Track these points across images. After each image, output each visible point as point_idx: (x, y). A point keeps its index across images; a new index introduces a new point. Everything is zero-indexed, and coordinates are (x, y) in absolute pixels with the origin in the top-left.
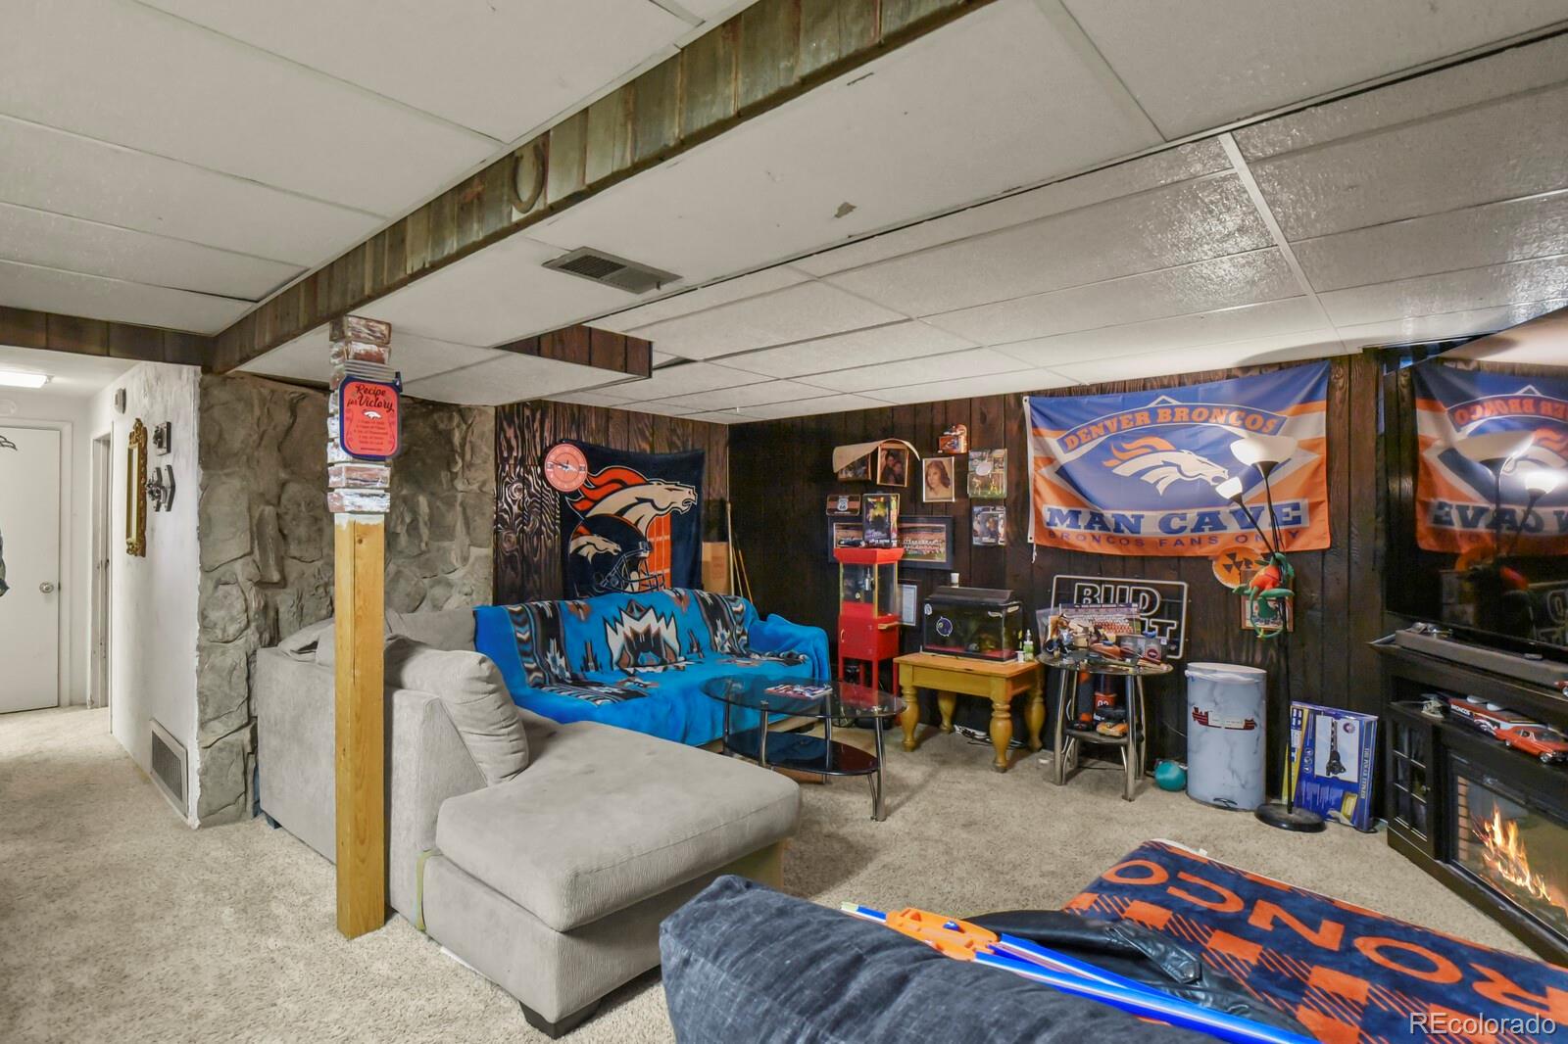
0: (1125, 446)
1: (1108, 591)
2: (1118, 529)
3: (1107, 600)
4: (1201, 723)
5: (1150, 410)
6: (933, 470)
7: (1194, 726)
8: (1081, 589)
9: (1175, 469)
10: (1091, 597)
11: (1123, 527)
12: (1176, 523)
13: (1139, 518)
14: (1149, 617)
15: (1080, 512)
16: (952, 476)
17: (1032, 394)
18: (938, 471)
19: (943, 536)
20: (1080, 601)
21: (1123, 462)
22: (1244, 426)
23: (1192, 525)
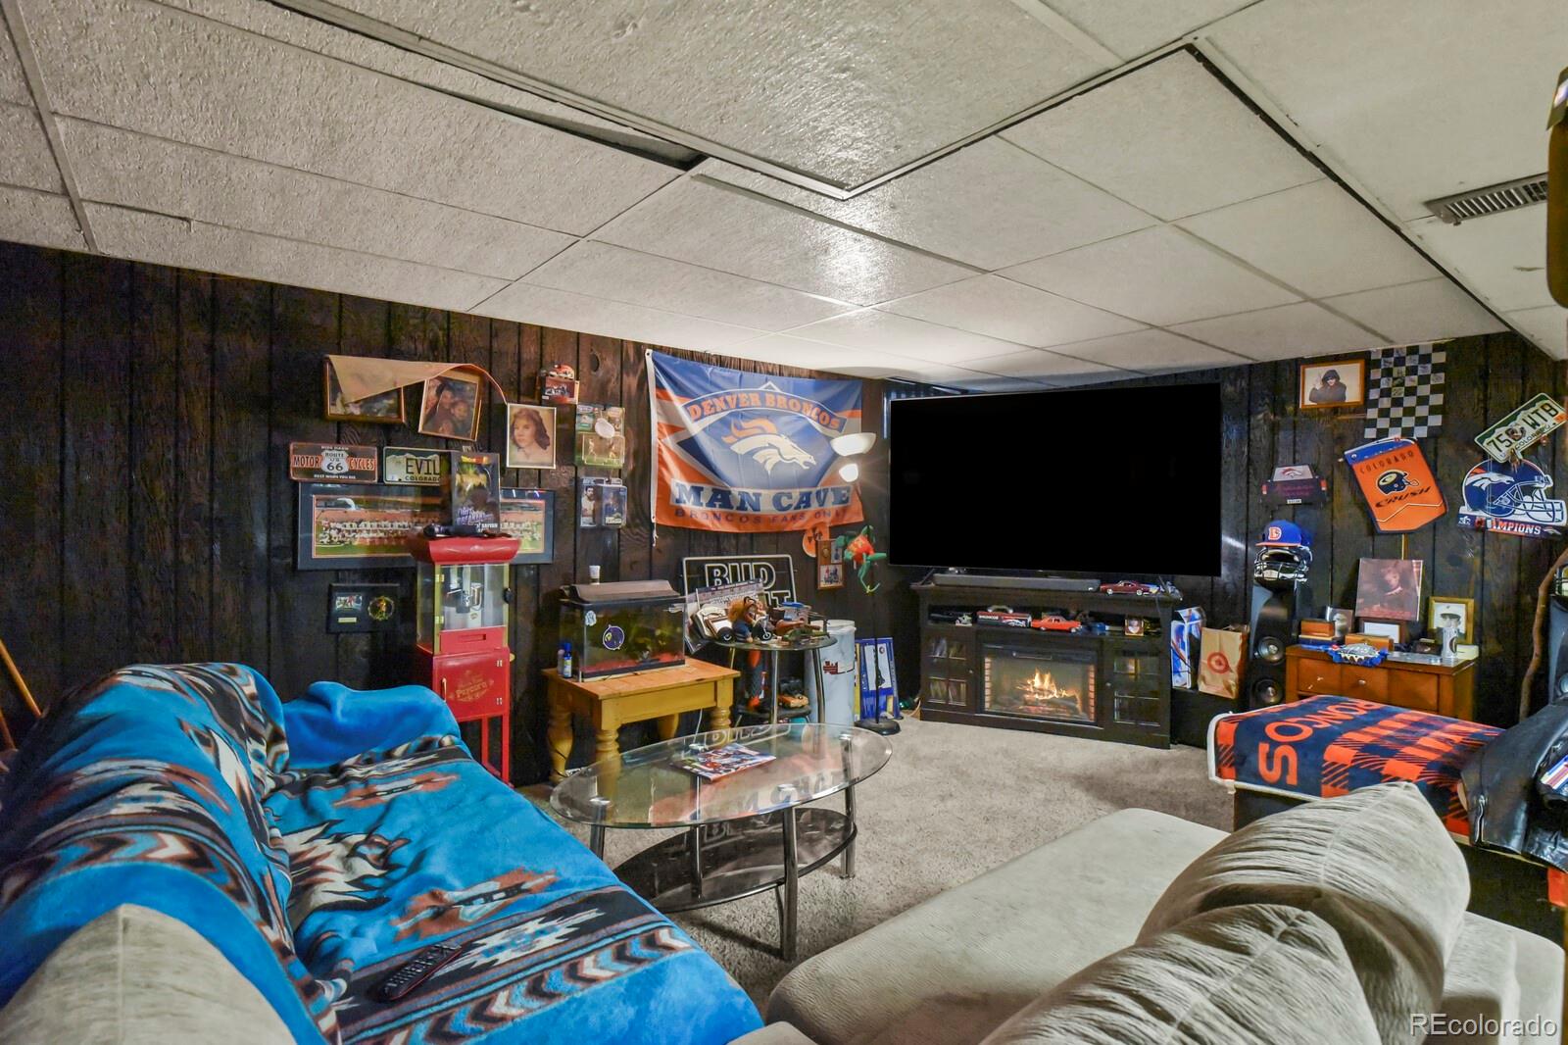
0: (744, 424)
1: (734, 568)
2: (742, 507)
3: (735, 580)
4: (832, 673)
5: (758, 392)
6: (522, 422)
7: (827, 677)
8: (711, 569)
9: (776, 451)
10: (721, 577)
11: (747, 505)
12: (785, 502)
13: (758, 495)
14: (769, 590)
15: (702, 489)
16: (551, 433)
17: (654, 347)
18: (531, 423)
19: (540, 516)
20: (712, 584)
21: (740, 439)
22: (818, 421)
23: (795, 505)
